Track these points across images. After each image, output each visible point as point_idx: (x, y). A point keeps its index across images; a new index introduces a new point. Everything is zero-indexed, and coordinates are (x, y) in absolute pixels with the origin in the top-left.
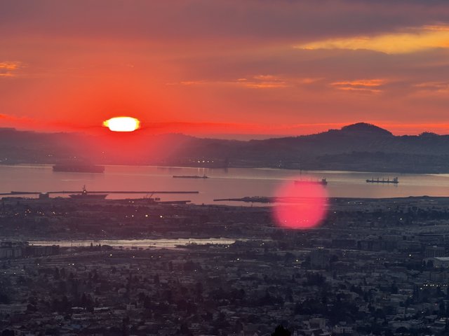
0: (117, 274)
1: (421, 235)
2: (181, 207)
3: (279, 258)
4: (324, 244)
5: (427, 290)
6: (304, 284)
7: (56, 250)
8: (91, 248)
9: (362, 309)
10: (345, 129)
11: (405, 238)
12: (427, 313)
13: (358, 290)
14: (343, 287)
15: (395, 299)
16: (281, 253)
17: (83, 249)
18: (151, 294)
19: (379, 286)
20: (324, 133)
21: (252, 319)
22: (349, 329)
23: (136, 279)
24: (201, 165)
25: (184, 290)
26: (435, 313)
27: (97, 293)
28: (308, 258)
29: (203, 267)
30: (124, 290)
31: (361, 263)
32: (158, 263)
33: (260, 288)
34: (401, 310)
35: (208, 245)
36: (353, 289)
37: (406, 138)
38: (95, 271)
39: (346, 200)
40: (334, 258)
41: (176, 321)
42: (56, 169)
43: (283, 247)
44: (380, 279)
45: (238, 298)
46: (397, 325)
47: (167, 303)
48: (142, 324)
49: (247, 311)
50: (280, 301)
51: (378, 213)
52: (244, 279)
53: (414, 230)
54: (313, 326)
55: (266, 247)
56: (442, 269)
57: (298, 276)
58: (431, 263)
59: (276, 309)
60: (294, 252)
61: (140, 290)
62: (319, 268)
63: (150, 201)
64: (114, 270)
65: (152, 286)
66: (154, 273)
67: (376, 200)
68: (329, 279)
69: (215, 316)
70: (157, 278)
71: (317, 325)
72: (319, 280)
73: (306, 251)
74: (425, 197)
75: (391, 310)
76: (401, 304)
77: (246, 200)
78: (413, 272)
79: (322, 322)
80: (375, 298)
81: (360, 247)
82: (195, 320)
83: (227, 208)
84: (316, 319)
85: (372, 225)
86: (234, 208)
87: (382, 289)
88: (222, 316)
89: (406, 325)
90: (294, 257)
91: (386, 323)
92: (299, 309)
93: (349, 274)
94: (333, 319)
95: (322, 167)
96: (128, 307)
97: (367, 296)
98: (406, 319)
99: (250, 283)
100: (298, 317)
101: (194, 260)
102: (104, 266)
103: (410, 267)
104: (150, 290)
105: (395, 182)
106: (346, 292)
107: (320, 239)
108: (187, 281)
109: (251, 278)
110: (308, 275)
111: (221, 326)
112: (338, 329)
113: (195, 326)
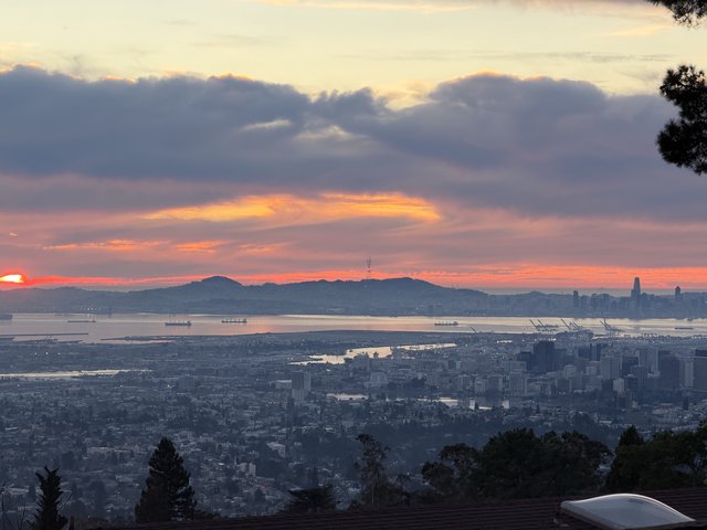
0: (24, 401)
1: (265, 363)
2: (75, 346)
3: (154, 384)
4: (190, 372)
5: (271, 407)
6: (175, 404)
9: (220, 423)
10: (204, 281)
11: (253, 366)
12: (272, 425)
13: (217, 408)
14: (206, 406)
15: (247, 414)
16: (155, 380)
18: (51, 416)
19: (234, 405)
20: (188, 285)
21: (134, 434)
22: (211, 439)
23: (40, 404)
24: (90, 312)
25: (78, 412)
26: (278, 424)
27: (8, 416)
28: (177, 384)
29: (93, 393)
30: (30, 413)
31: (219, 387)
32: (57, 391)
33: (139, 408)
34: (251, 423)
35: (97, 375)
36: (213, 407)
37: (252, 287)
38: (5, 399)
39: (207, 337)
40: (198, 384)
41: (73, 437)
43: (157, 375)
44: (235, 398)
45: (121, 417)
46: (248, 435)
47: (64, 422)
48: (45, 439)
49: (130, 427)
50: (156, 419)
51: (232, 347)
52: (127, 401)
53: (260, 359)
54: (182, 437)
55: (144, 375)
56: (282, 390)
57: (170, 398)
58: (274, 385)
59: (152, 425)
60: (166, 379)
61: (43, 413)
62: (186, 391)
63: (50, 341)
64: (22, 398)
65: (52, 409)
66: (54, 399)
67: (230, 337)
68: (194, 400)
69: (104, 432)
70: (56, 403)
71: (185, 437)
72: (186, 401)
73: (176, 378)
74: (268, 333)
75: (243, 423)
76: (251, 418)
77: (127, 339)
78: (260, 392)
79: (189, 434)
80: (231, 414)
81: (217, 374)
82: (88, 435)
83: (111, 346)
84: (184, 432)
85: (227, 356)
86: (117, 345)
87: (237, 407)
88: (109, 431)
89: (256, 435)
90: (166, 383)
91: (240, 433)
92: (171, 425)
93: (212, 395)
94: (198, 432)
95: (186, 312)
96: (34, 427)
97: (224, 412)
98: (255, 430)
99: (131, 405)
100: (170, 431)
101: (86, 388)
102: (13, 394)
103: (257, 389)
104: (51, 412)
105: (245, 322)
106: (207, 410)
107: (186, 369)
108: (81, 404)
109: (133, 401)
110: (177, 397)
111: (109, 440)
112: (202, 439)
113: (88, 440)
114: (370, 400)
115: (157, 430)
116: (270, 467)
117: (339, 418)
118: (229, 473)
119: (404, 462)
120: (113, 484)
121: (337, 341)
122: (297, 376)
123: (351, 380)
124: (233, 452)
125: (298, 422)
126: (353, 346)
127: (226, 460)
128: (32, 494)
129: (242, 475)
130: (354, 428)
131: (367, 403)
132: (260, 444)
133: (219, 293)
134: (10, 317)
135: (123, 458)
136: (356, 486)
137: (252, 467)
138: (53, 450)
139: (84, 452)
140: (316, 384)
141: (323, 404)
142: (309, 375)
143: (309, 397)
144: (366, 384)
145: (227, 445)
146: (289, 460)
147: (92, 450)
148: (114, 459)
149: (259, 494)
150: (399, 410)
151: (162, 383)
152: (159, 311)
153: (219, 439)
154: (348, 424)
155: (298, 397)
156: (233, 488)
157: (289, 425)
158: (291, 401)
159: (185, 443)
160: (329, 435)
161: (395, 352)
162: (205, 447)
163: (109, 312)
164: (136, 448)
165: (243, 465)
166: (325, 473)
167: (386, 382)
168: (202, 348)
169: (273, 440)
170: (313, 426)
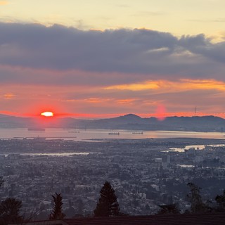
0: (49, 165)
1: (151, 151)
2: (71, 142)
3: (103, 159)
4: (119, 154)
5: (153, 170)
6: (112, 168)
7: (29, 157)
8: (41, 156)
9: (131, 176)
10: (125, 116)
11: (145, 152)
12: (153, 177)
13: (130, 170)
15: (142, 172)
16: (104, 157)
17: (38, 156)
19: (137, 168)
20: (119, 117)
21: (95, 180)
22: (127, 183)
23: (56, 166)
24: (77, 128)
25: (72, 170)
26: (155, 177)
27: (43, 171)
28: (113, 159)
29: (78, 162)
30: (52, 170)
31: (131, 161)
32: (63, 161)
33: (97, 169)
34: (144, 176)
36: (128, 169)
37: (145, 119)
38: (42, 164)
40: (122, 159)
41: (69, 180)
42: (29, 130)
43: (105, 155)
44: (137, 166)
45: (90, 172)
46: (143, 181)
47: (66, 174)
48: (58, 181)
49: (93, 177)
50: (104, 173)
51: (136, 144)
52: (92, 166)
53: (148, 149)
55: (99, 155)
56: (158, 162)
57: (110, 165)
58: (154, 160)
59: (103, 176)
60: (109, 157)
61: (57, 170)
62: (117, 162)
63: (60, 140)
64: (49, 163)
66: (62, 164)
68: (120, 166)
69: (83, 179)
70: (63, 166)
72: (117, 166)
73: (112, 157)
75: (141, 176)
76: (144, 174)
79: (118, 180)
80: (136, 172)
81: (130, 155)
82: (76, 180)
83: (86, 142)
84: (116, 180)
85: (134, 148)
86: (88, 142)
88: (85, 178)
89: (146, 181)
90: (109, 159)
91: (139, 180)
92: (110, 176)
94: (122, 180)
96: (53, 176)
97: (133, 171)
98: (146, 179)
99: (94, 167)
100: (110, 179)
101: (75, 160)
102: (45, 162)
103: (147, 162)
104: (61, 170)
106: (126, 170)
107: (117, 153)
108: (73, 167)
110: (113, 165)
111: (84, 182)
112: (123, 183)
113: (76, 182)
114: (195, 167)
115: (104, 178)
116: (152, 195)
117: (182, 175)
118: (135, 197)
119: (209, 194)
120: (86, 201)
121: (181, 142)
122: (164, 157)
123: (187, 159)
124: (136, 188)
125: (165, 176)
126: (188, 144)
127: (133, 192)
128: (52, 204)
129: (140, 198)
130: (188, 179)
131: (194, 169)
132: (148, 185)
133: (131, 121)
134: (44, 130)
135: (90, 190)
136: (189, 204)
137: (145, 195)
138: (62, 185)
139: (74, 187)
140: (172, 160)
141: (175, 169)
142: (169, 156)
143: (169, 166)
144: (194, 161)
145: (134, 185)
146: (160, 192)
147: (78, 186)
148: (86, 190)
149: (147, 206)
150: (208, 172)
151: (107, 158)
152: (106, 128)
153: (131, 183)
154: (186, 178)
155: (165, 166)
156: (136, 204)
157: (160, 177)
158: (161, 167)
159: (117, 184)
160: (178, 182)
161: (206, 147)
162: (125, 186)
163: (85, 128)
164: (96, 186)
165: (141, 194)
166: (176, 198)
167: (202, 160)
168: (124, 144)
169: (154, 183)
170: (171, 178)
